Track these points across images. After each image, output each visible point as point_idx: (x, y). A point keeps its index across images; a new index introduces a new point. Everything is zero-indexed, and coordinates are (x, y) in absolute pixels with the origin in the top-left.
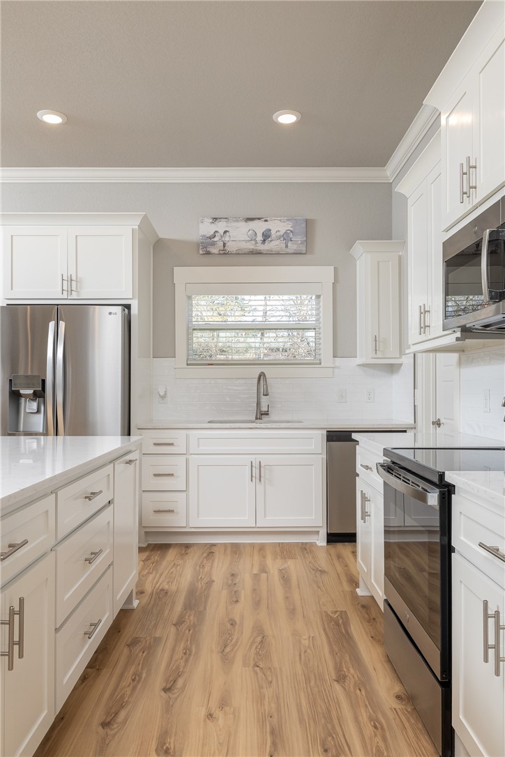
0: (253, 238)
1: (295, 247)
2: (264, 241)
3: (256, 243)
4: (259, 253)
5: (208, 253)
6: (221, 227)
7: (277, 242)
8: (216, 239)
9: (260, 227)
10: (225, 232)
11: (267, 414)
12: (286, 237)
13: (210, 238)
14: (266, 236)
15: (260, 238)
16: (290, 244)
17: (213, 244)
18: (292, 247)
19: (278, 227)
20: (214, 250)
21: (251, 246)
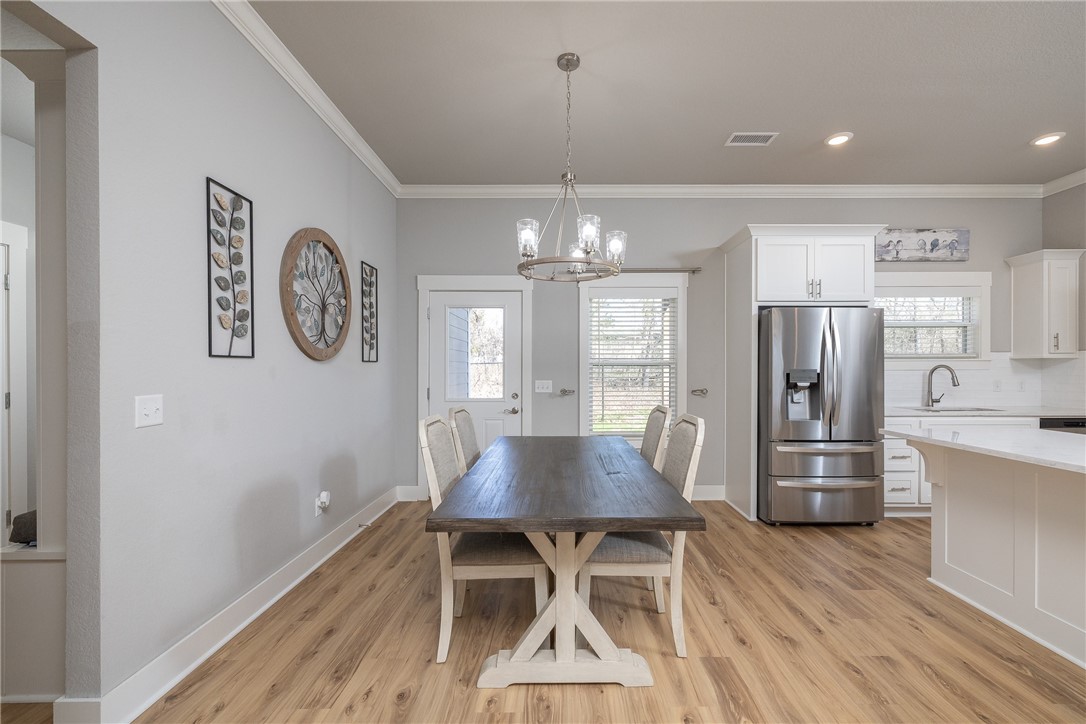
0: (923, 247)
1: (959, 255)
2: (932, 250)
3: (925, 251)
4: (928, 260)
5: (883, 260)
6: (895, 237)
7: (944, 251)
8: (890, 248)
9: (929, 237)
10: (898, 242)
11: (938, 401)
12: (951, 246)
13: (885, 247)
14: (935, 245)
15: (929, 247)
16: (954, 253)
17: (888, 252)
18: (957, 255)
19: (945, 237)
20: (888, 258)
21: (920, 254)
